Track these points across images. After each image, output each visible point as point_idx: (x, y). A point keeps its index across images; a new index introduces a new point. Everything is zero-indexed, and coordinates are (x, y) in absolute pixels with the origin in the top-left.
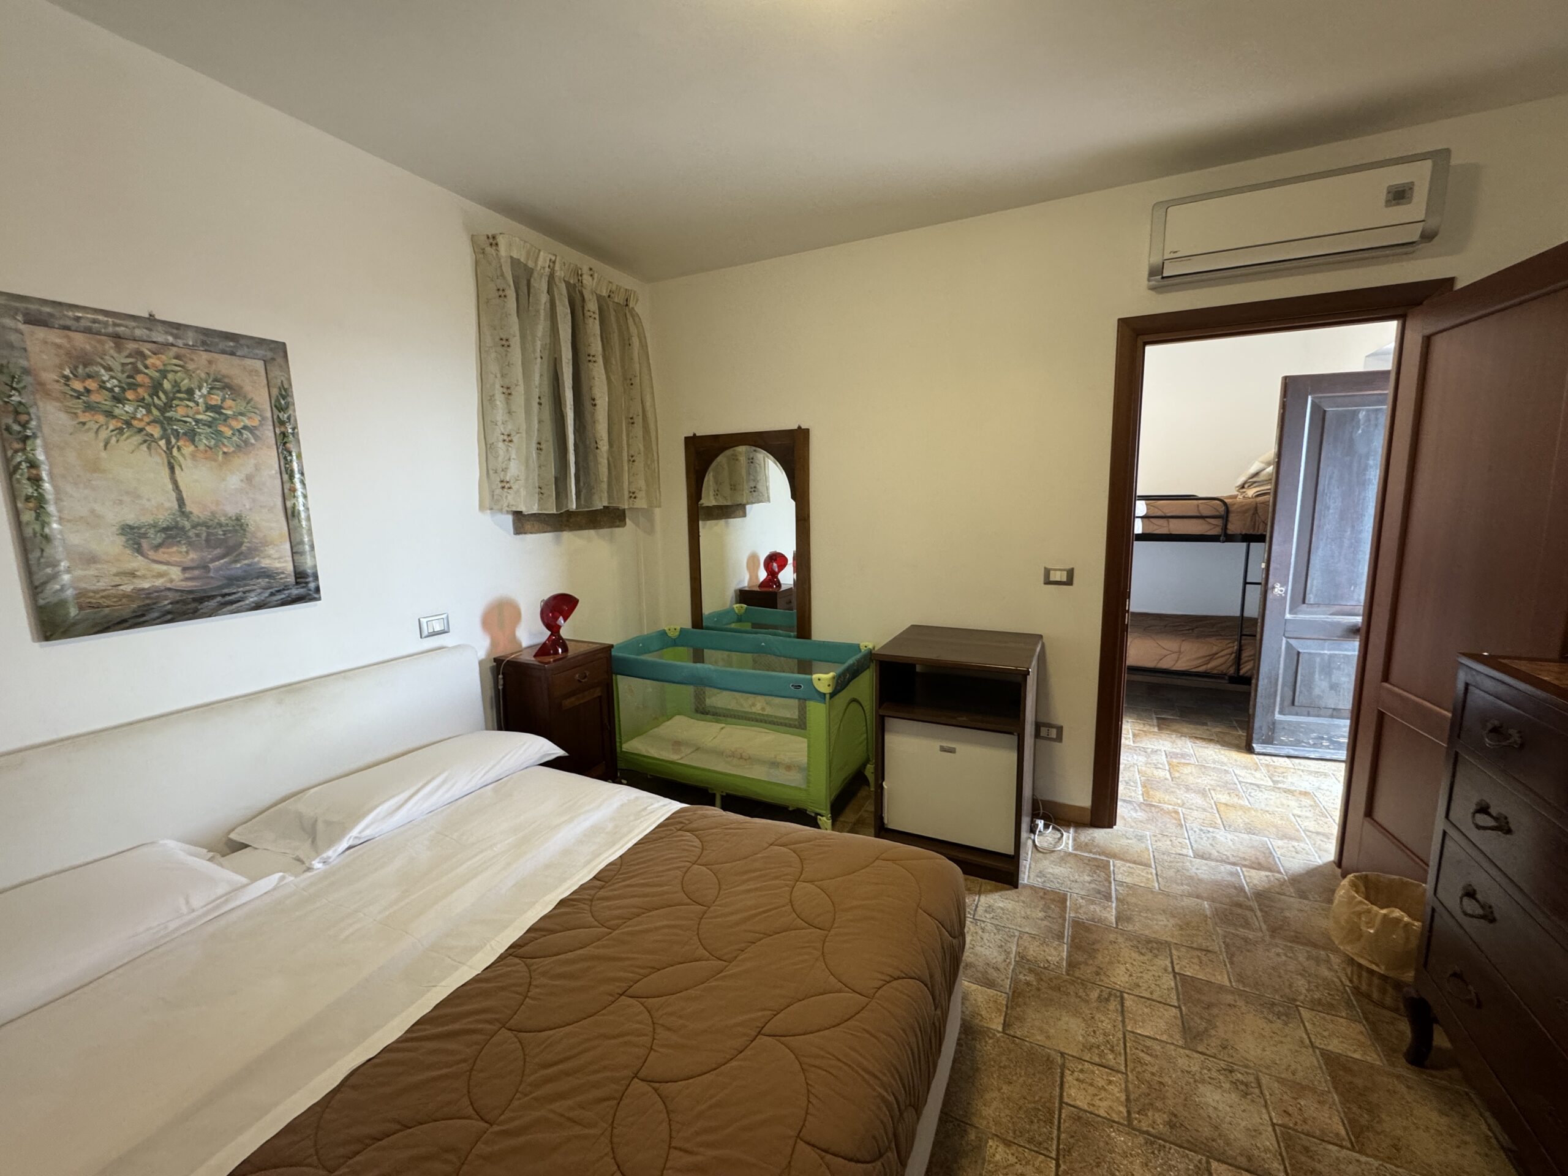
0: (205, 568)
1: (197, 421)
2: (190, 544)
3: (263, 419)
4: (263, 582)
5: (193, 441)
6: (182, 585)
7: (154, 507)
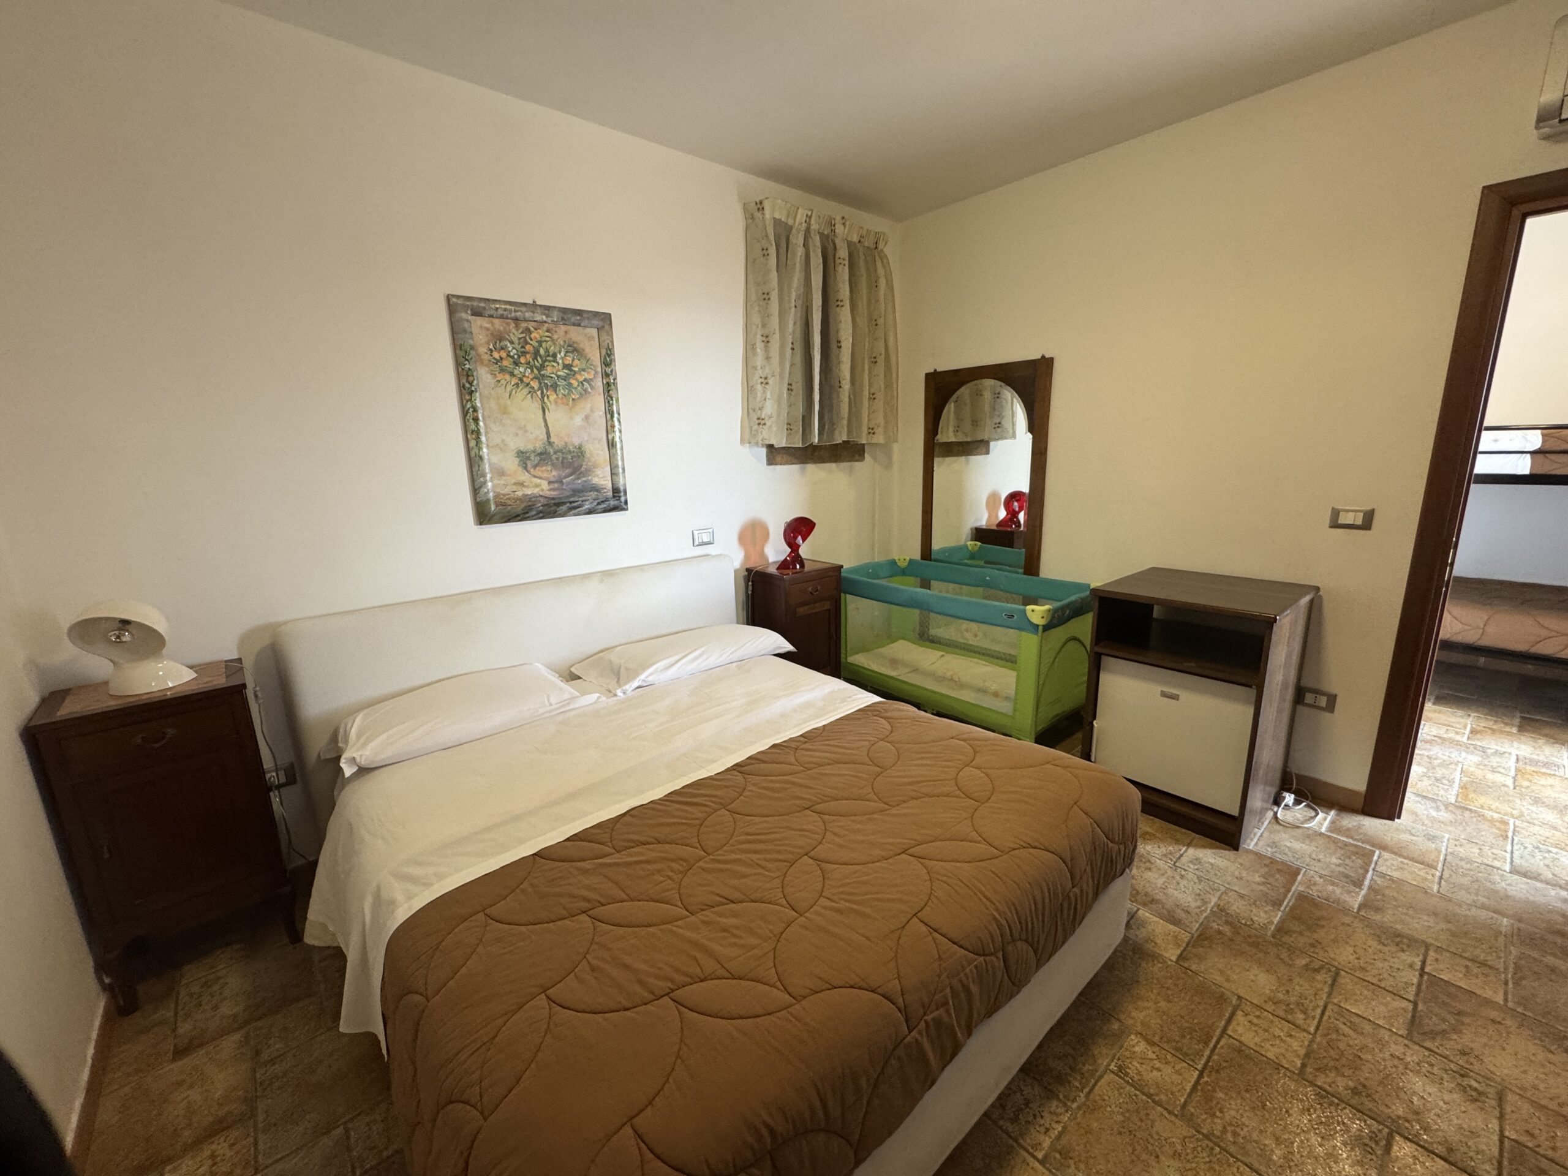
0: (561, 482)
1: (558, 377)
2: (553, 465)
3: (596, 372)
4: (594, 494)
5: (555, 391)
6: (548, 494)
7: (534, 439)
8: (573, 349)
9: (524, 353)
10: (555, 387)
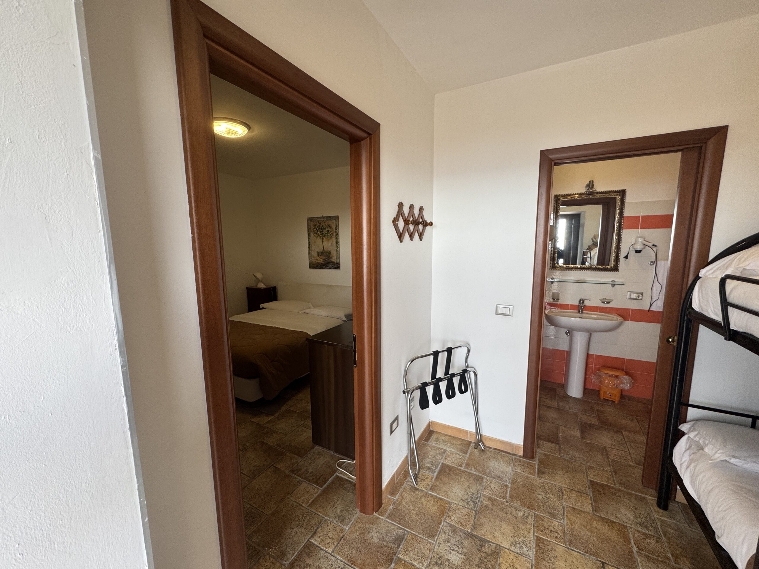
0: (325, 260)
1: (326, 233)
2: (324, 255)
3: (334, 232)
4: (332, 264)
6: (322, 263)
7: (320, 249)
8: (330, 226)
9: (319, 229)
10: (325, 236)
